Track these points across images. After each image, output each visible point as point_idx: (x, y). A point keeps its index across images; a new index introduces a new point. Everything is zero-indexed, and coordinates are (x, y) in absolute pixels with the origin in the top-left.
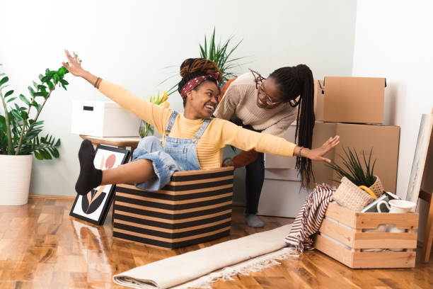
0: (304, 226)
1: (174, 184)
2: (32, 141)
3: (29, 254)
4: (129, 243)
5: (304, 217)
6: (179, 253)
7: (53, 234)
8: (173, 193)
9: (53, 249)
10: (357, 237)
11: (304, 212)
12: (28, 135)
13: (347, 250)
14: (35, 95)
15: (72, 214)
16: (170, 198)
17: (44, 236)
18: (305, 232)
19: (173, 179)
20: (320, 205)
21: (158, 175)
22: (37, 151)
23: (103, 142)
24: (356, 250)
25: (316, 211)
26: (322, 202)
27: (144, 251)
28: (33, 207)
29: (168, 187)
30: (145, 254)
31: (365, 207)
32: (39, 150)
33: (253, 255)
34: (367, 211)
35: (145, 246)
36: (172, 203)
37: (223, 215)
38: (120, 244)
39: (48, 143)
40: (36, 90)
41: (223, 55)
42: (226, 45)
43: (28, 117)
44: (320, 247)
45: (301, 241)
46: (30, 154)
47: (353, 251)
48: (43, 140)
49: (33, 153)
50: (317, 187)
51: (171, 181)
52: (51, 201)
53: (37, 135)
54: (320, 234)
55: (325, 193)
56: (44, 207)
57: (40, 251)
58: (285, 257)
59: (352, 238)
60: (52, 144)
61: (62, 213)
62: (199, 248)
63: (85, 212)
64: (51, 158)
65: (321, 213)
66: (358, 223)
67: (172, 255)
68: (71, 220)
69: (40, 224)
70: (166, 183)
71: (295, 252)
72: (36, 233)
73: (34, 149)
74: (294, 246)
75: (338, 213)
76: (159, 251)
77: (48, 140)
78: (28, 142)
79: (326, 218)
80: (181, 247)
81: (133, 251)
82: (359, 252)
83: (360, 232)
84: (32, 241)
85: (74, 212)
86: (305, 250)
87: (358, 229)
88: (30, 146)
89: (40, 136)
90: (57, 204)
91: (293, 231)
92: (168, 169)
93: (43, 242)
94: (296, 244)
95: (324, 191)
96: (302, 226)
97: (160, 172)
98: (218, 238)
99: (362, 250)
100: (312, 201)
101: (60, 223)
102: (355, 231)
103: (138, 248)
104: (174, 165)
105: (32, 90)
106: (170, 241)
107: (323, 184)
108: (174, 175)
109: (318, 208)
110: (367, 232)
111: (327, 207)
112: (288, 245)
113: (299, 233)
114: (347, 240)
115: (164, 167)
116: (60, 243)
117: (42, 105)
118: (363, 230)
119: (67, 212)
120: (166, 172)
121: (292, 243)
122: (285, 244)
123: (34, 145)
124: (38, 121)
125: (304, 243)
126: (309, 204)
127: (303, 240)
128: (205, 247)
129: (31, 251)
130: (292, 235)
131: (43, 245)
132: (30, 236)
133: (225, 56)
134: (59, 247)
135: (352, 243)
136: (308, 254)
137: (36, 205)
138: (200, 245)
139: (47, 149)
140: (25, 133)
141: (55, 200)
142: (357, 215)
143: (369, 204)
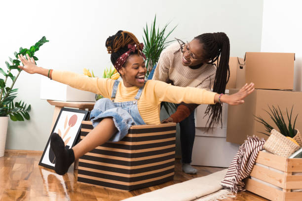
0: (238, 171)
1: (131, 135)
2: (8, 105)
3: (6, 196)
4: (91, 186)
5: (238, 163)
6: (135, 195)
7: (26, 179)
8: (130, 144)
9: (27, 192)
10: (288, 179)
11: (238, 160)
12: (5, 101)
13: (278, 191)
14: (11, 68)
15: (41, 164)
16: (128, 147)
17: (18, 181)
18: (239, 177)
19: (130, 131)
20: (251, 153)
21: (118, 128)
22: (12, 114)
23: (66, 105)
24: (287, 190)
25: (248, 159)
26: (253, 151)
27: (104, 193)
28: (9, 159)
29: (126, 139)
30: (106, 196)
31: (292, 154)
32: (14, 113)
33: (198, 196)
34: (295, 157)
35: (105, 189)
36: (130, 152)
37: (167, 163)
38: (83, 188)
39: (22, 107)
40: (11, 64)
41: (162, 37)
42: (164, 30)
43: (5, 86)
44: (251, 188)
45: (235, 184)
46: (6, 116)
47: (284, 191)
48: (18, 105)
49: (9, 115)
50: (248, 138)
51: (129, 133)
52: (23, 154)
53: (12, 100)
54: (250, 178)
55: (256, 144)
56: (18, 159)
57: (15, 194)
58: (225, 197)
59: (284, 180)
60: (24, 108)
61: (32, 163)
62: (150, 191)
63: (52, 162)
64: (23, 120)
65: (252, 160)
66: (289, 167)
67: (129, 197)
68: (40, 169)
69: (14, 172)
70: (125, 135)
71: (231, 193)
72: (12, 178)
73: (10, 112)
74: (229, 188)
75: (269, 160)
76: (117, 193)
77: (21, 105)
78: (5, 106)
79: (257, 164)
80: (135, 190)
81: (96, 194)
82: (289, 191)
83: (291, 175)
84: (8, 185)
85: (43, 162)
86: (239, 192)
87: (288, 173)
88: (7, 109)
89: (15, 101)
90: (28, 157)
91: (228, 175)
92: (126, 123)
93: (18, 185)
94: (230, 186)
95: (255, 142)
96: (236, 172)
97: (120, 126)
98: (164, 183)
99: (292, 190)
100: (245, 150)
101: (31, 170)
102: (286, 174)
103: (99, 190)
104: (130, 119)
105: (8, 64)
106: (128, 184)
107: (254, 136)
108: (131, 128)
109: (250, 156)
110: (296, 175)
111: (257, 155)
112: (224, 188)
113: (234, 177)
114: (279, 182)
115: (123, 121)
116: (32, 186)
117: (16, 76)
118: (293, 173)
119: (37, 163)
120: (124, 125)
121: (227, 185)
122: (221, 187)
123: (10, 109)
124: (13, 89)
125: (238, 185)
126: (242, 153)
127: (237, 183)
128: (155, 189)
129: (8, 194)
130: (227, 179)
131: (17, 188)
132: (6, 181)
133: (163, 38)
134: (31, 190)
135: (284, 185)
136: (241, 194)
137: (11, 157)
138: (151, 188)
139: (20, 113)
140: (3, 99)
141: (26, 154)
142: (288, 160)
143: (295, 151)
